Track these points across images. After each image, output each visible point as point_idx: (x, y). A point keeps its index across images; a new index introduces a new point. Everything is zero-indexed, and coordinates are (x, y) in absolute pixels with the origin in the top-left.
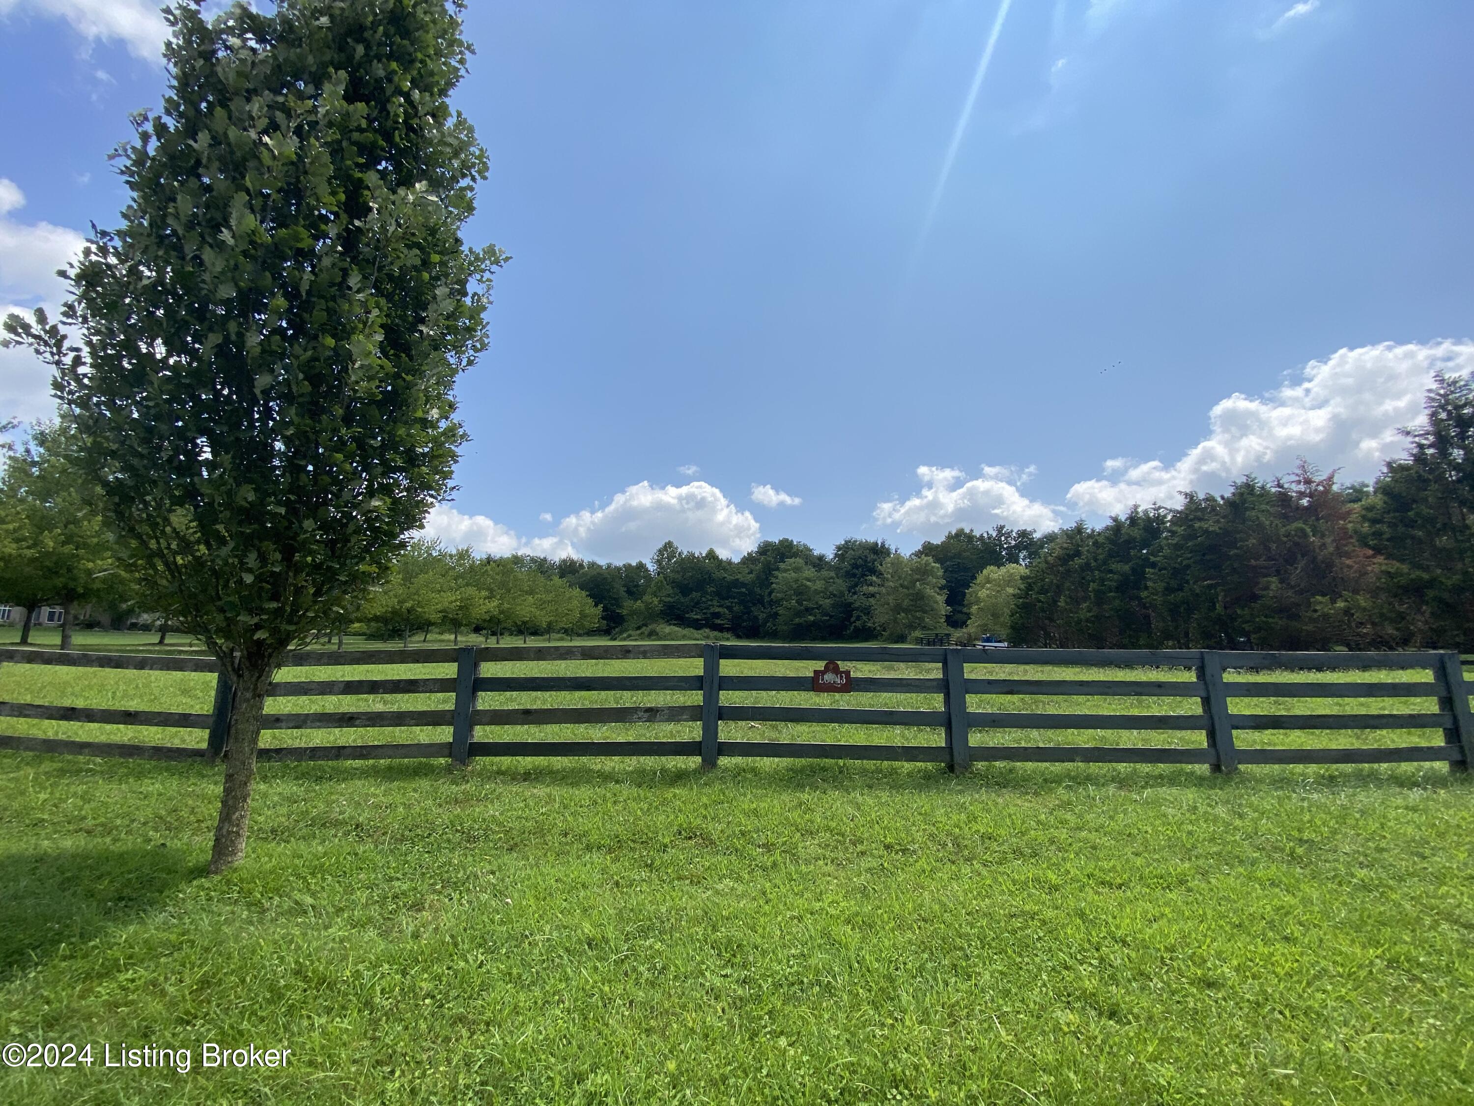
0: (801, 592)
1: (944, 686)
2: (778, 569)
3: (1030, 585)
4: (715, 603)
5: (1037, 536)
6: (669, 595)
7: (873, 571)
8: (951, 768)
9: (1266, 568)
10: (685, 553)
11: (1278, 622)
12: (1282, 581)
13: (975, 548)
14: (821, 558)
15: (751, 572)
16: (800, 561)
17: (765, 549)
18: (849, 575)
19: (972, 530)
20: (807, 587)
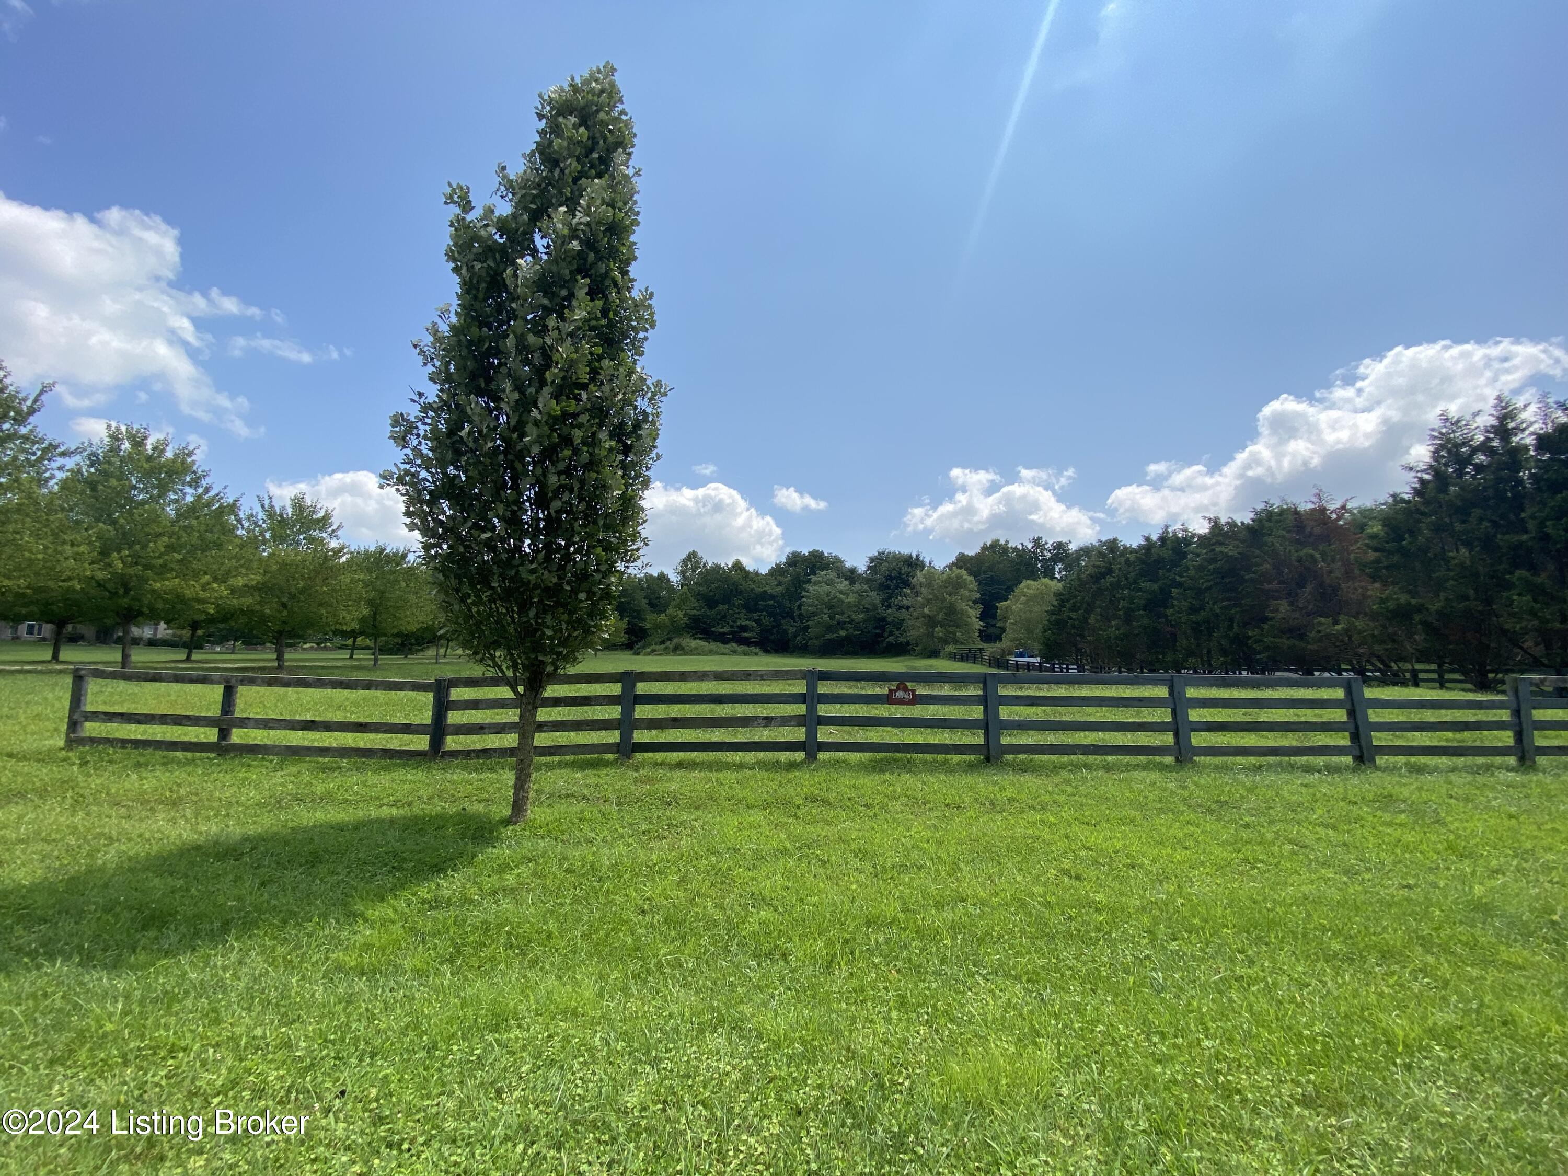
0: (832, 606)
1: (984, 700)
2: (809, 581)
3: (1063, 601)
4: (742, 615)
5: (1073, 547)
6: (694, 608)
7: (907, 584)
8: (988, 759)
9: (1276, 591)
10: (710, 564)
11: (1285, 642)
12: (1291, 604)
13: (1011, 561)
14: (853, 571)
15: (779, 584)
16: (832, 575)
17: (795, 560)
18: (883, 587)
19: (1007, 542)
20: (840, 601)
